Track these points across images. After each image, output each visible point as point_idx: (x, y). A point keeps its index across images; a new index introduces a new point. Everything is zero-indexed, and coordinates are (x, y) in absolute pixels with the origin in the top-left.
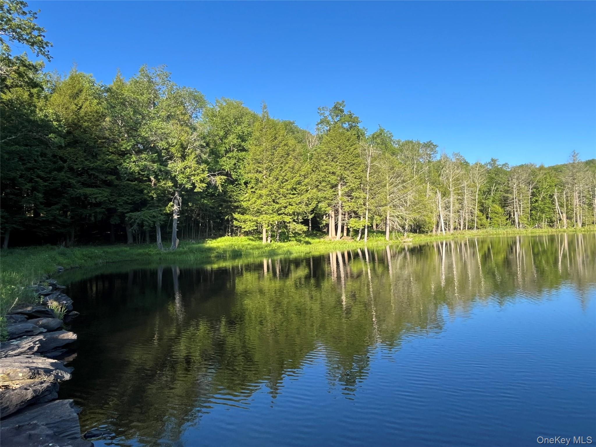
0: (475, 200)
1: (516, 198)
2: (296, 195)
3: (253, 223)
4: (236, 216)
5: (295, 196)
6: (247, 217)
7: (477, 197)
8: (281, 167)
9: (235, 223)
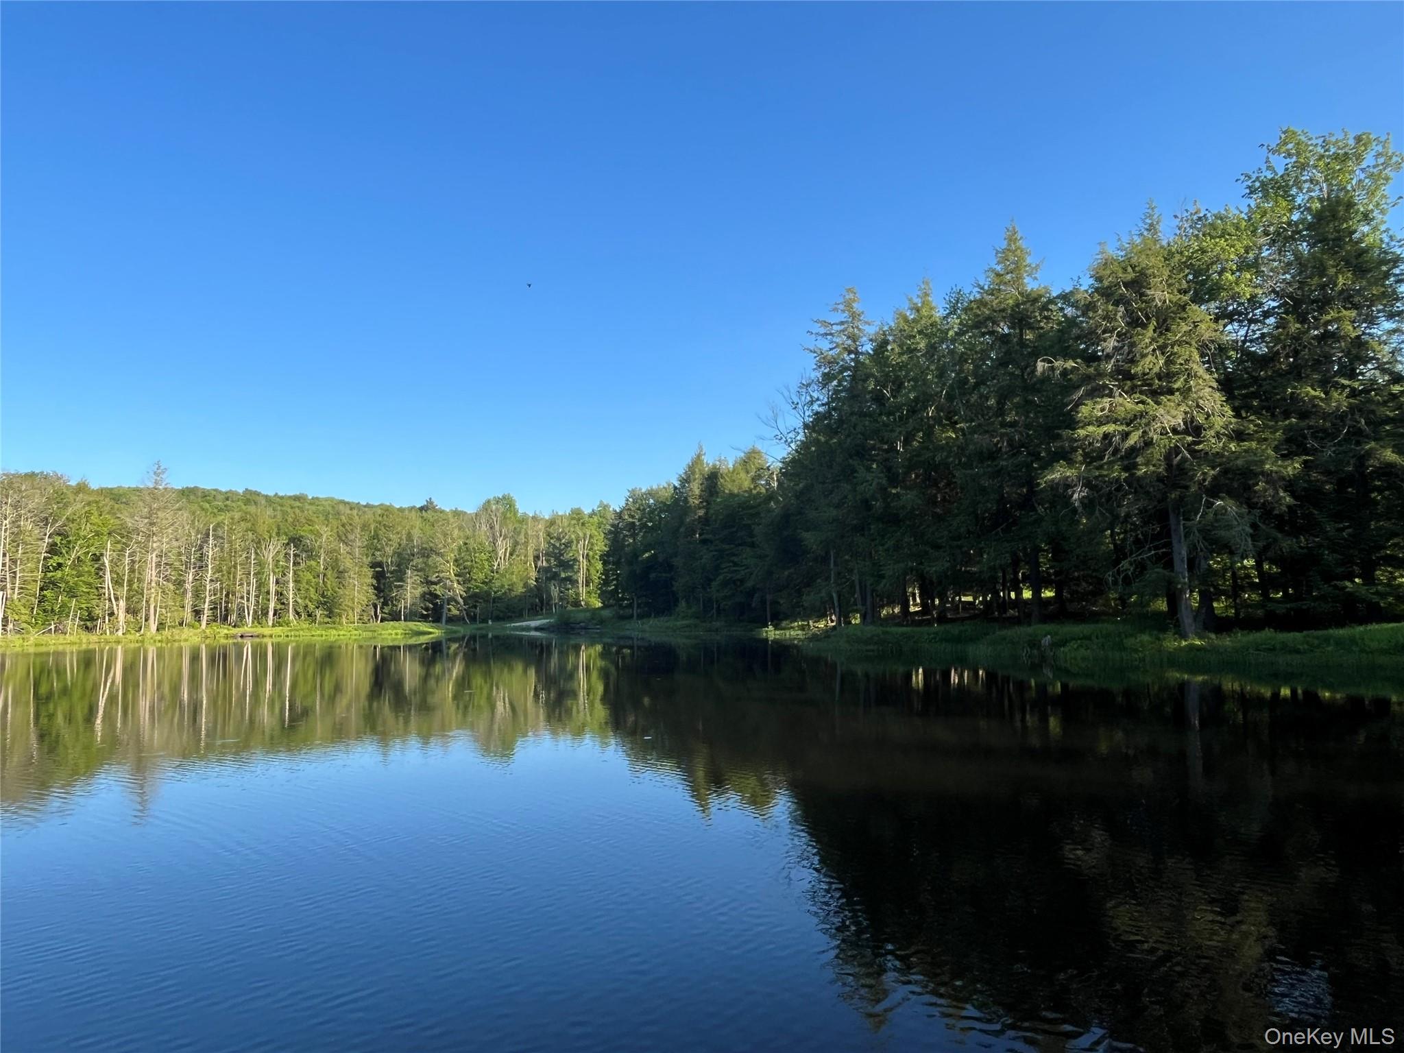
1: (4, 555)
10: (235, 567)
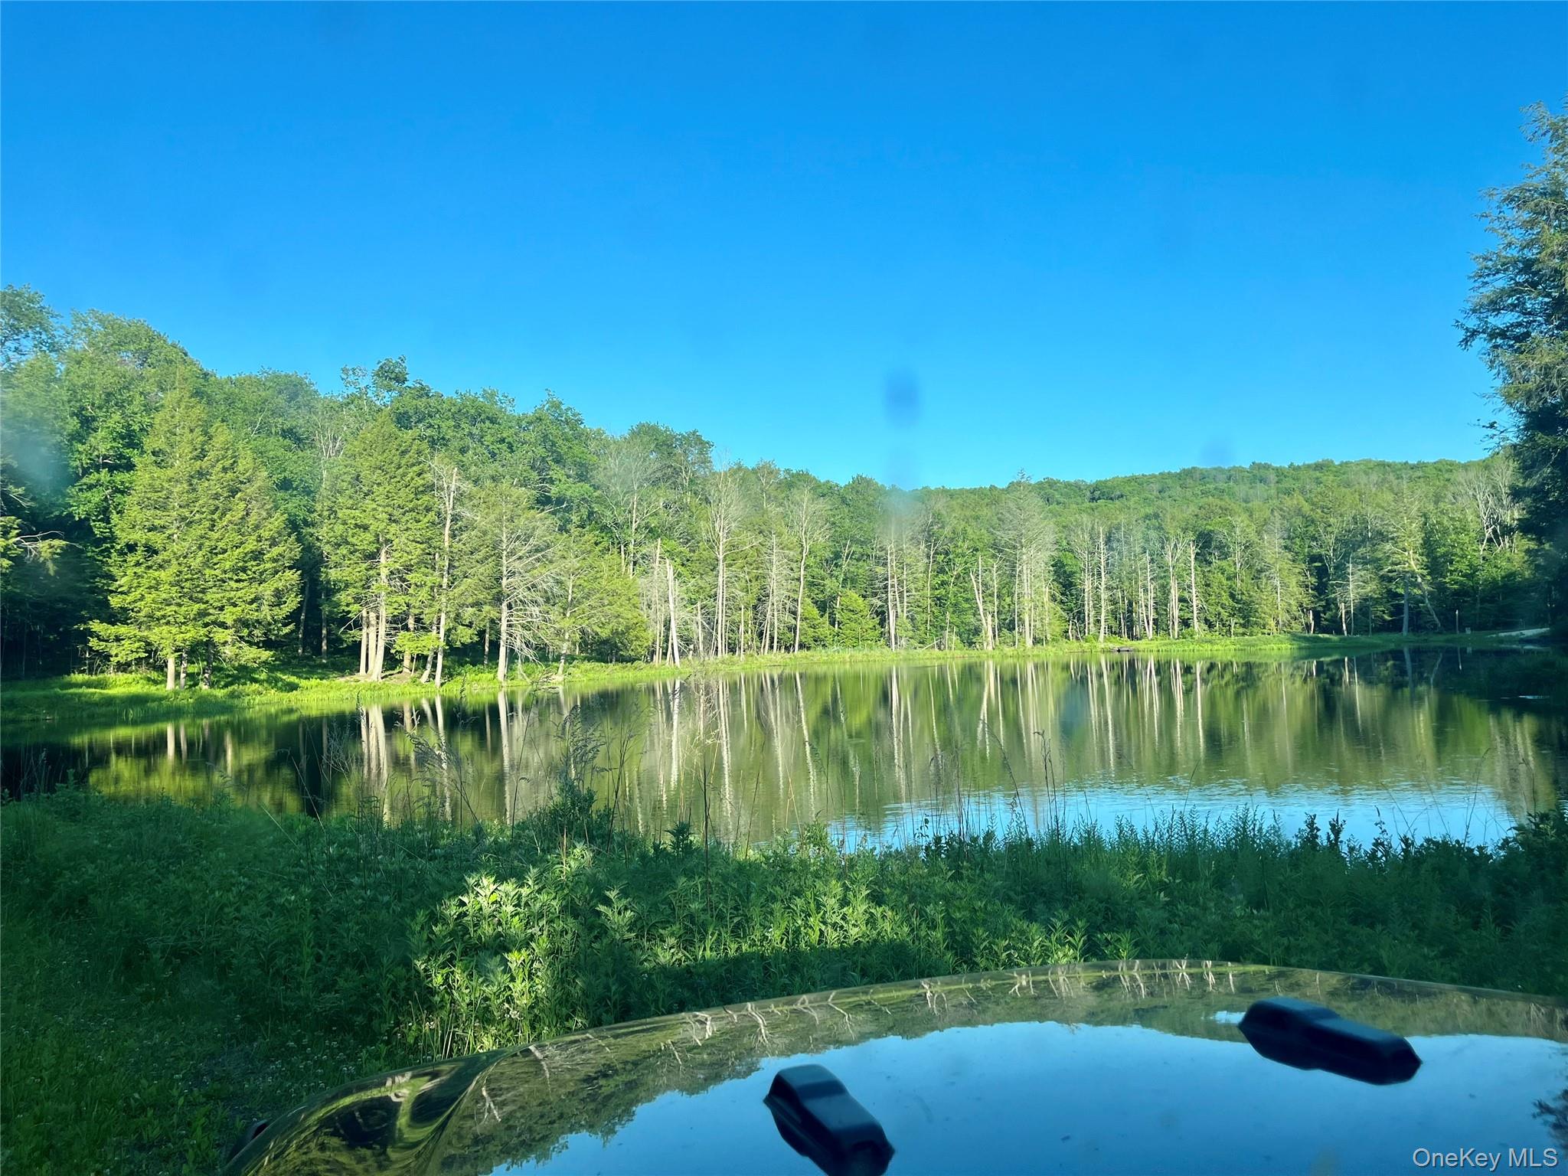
0: (799, 580)
1: (893, 577)
2: (245, 584)
3: (137, 645)
4: (96, 626)
5: (241, 585)
6: (121, 630)
7: (802, 572)
8: (213, 520)
9: (93, 643)
10: (1135, 571)
